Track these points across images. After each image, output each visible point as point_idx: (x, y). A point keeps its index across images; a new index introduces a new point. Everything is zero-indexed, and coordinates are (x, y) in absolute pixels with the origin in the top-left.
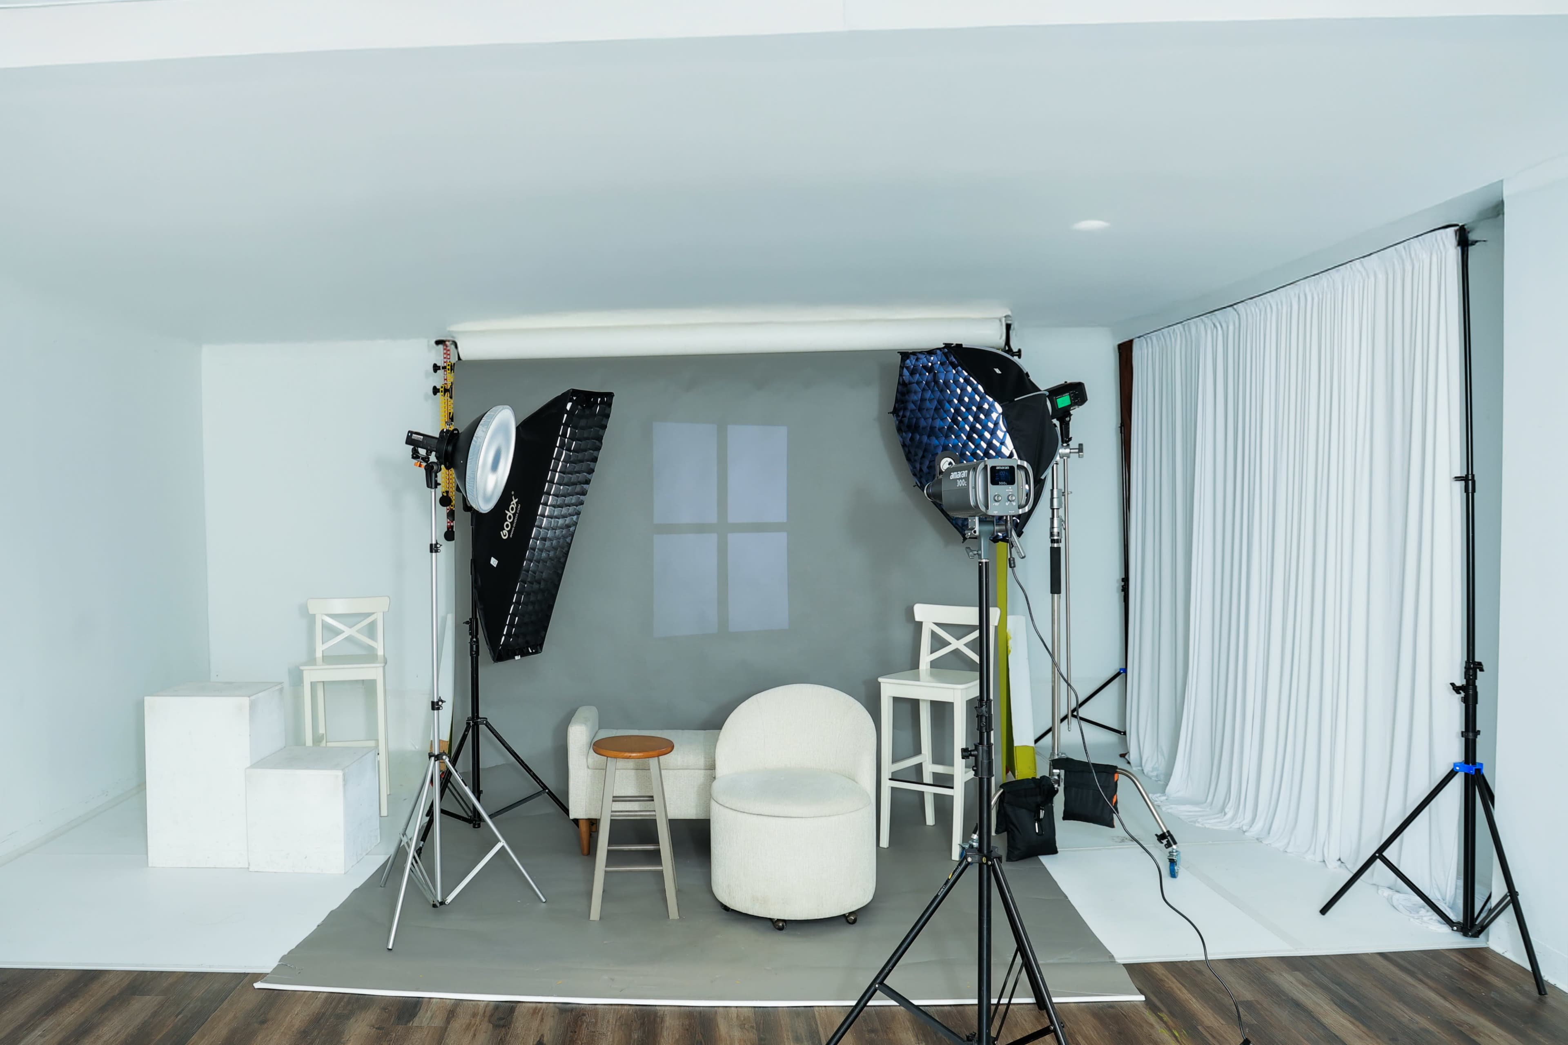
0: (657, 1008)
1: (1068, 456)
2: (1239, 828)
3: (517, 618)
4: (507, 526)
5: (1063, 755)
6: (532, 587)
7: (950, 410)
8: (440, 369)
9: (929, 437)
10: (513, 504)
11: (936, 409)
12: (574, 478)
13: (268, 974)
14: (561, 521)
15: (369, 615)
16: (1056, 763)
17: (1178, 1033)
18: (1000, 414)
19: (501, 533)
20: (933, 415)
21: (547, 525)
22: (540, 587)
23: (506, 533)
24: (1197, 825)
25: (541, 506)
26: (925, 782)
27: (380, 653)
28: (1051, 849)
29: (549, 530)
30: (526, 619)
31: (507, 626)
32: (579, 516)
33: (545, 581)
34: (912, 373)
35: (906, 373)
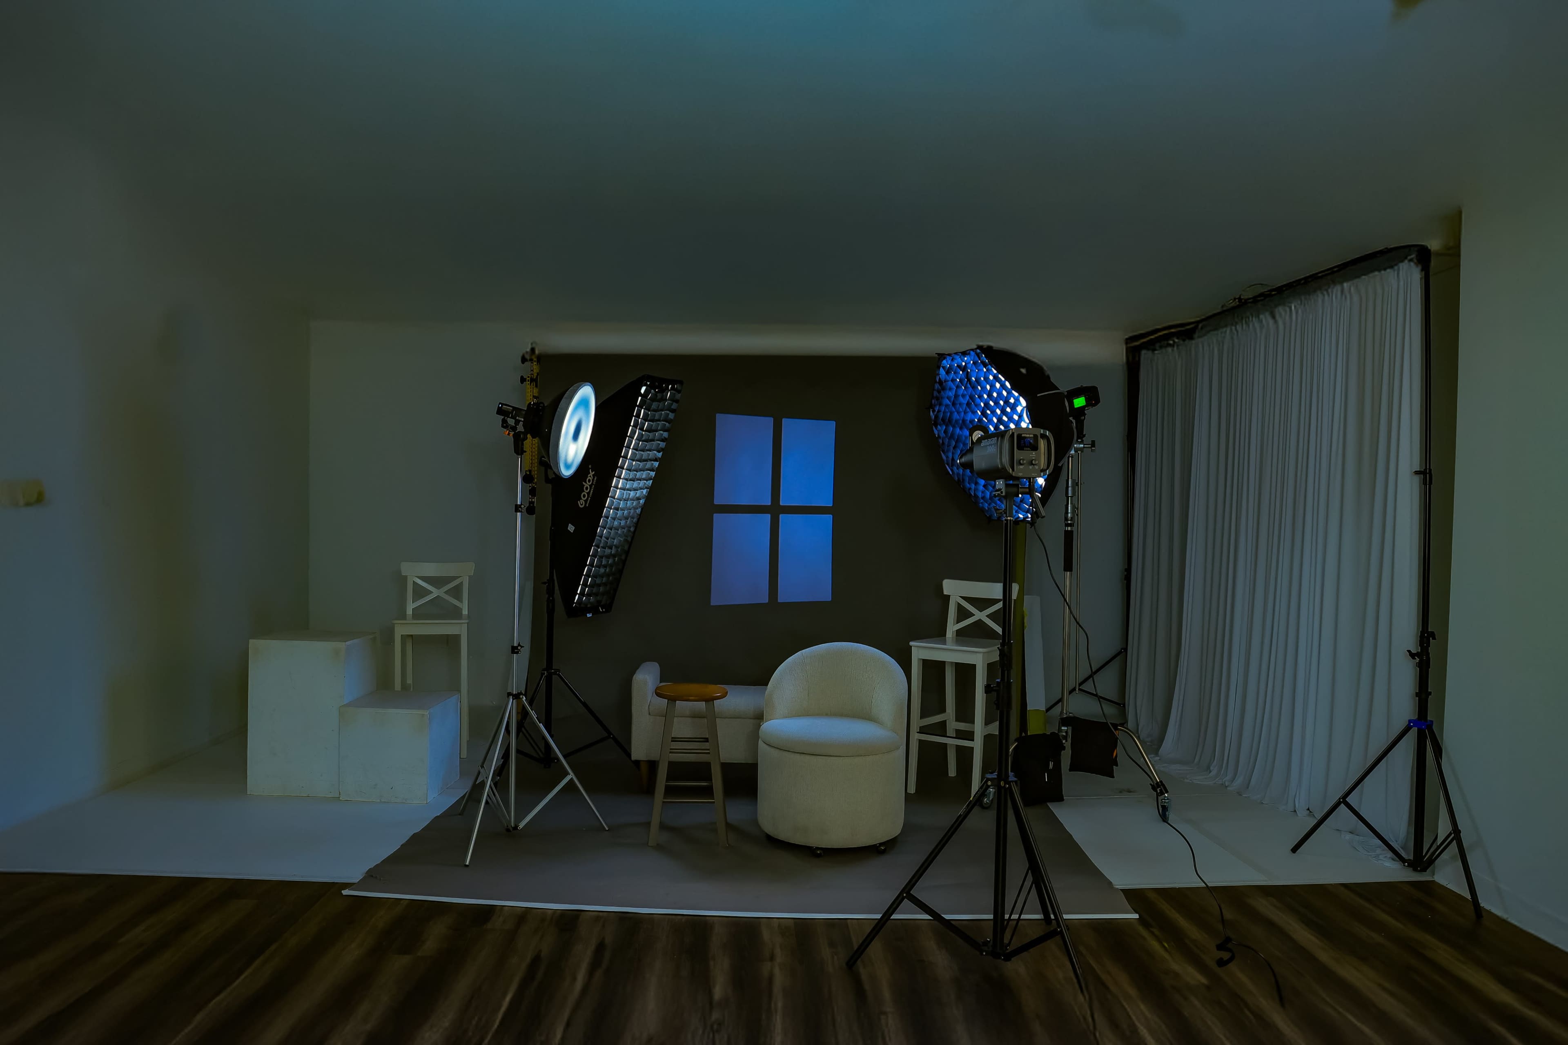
0: (707, 918)
1: (1082, 450)
2: (1222, 784)
3: (590, 579)
4: (584, 496)
5: (1071, 715)
6: (605, 552)
7: (980, 404)
8: (527, 361)
9: (961, 429)
10: (590, 476)
11: (968, 404)
12: (645, 455)
13: (354, 884)
14: (632, 494)
15: (455, 578)
16: (1065, 721)
17: (1167, 944)
18: (1024, 407)
19: (579, 502)
20: (966, 408)
21: (619, 496)
22: (611, 552)
23: (582, 502)
24: (1186, 780)
25: (615, 478)
26: (948, 735)
27: (465, 612)
28: (1059, 798)
29: (621, 501)
30: (598, 581)
31: (580, 586)
32: (648, 490)
33: (616, 547)
34: (948, 372)
35: (942, 372)
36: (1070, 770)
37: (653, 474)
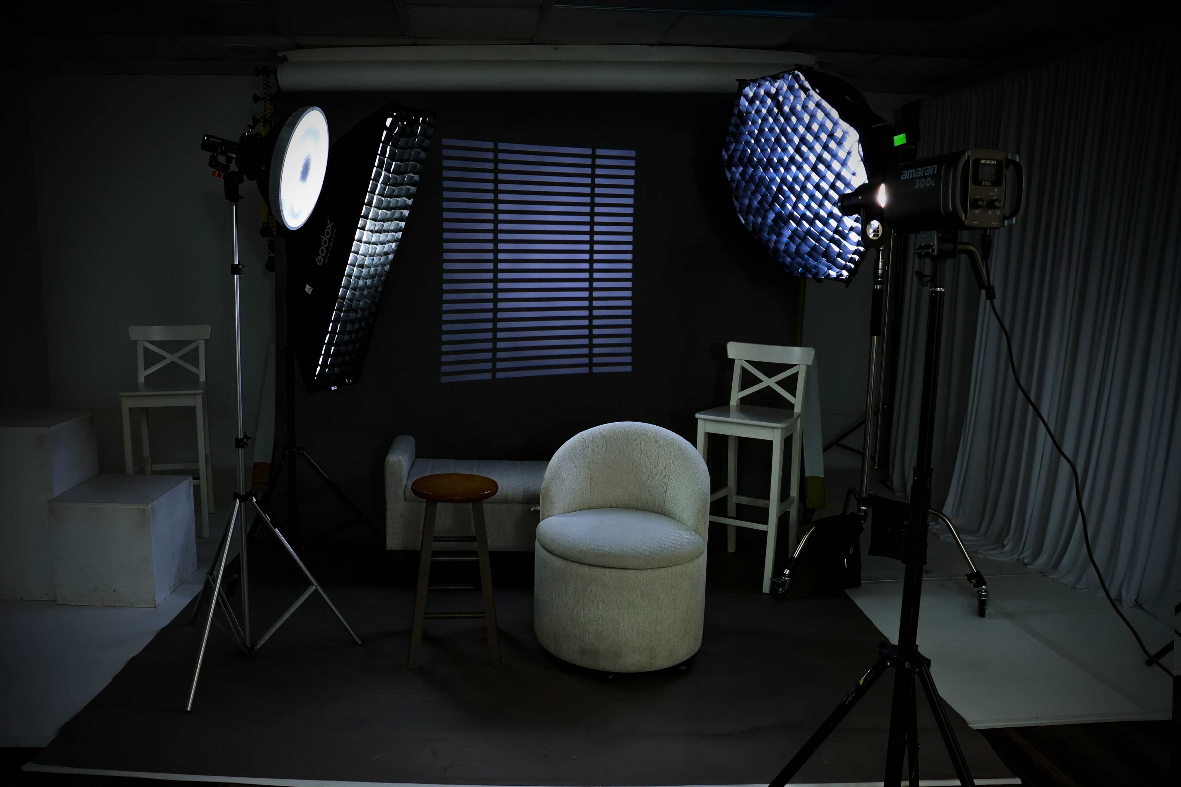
2: (1020, 560)
3: (332, 348)
4: (322, 251)
5: (871, 494)
6: (349, 316)
7: (794, 140)
8: (260, 100)
10: (329, 228)
11: (777, 140)
12: (393, 201)
14: (379, 248)
15: (192, 341)
18: (855, 142)
19: (316, 258)
20: (773, 145)
21: (364, 252)
22: (357, 316)
23: (321, 259)
25: (358, 230)
26: (729, 514)
27: (202, 379)
28: (856, 582)
29: (366, 257)
30: (343, 349)
31: (322, 356)
32: (398, 243)
33: (363, 310)
34: (751, 102)
35: (744, 102)
36: (870, 553)
37: (402, 224)
